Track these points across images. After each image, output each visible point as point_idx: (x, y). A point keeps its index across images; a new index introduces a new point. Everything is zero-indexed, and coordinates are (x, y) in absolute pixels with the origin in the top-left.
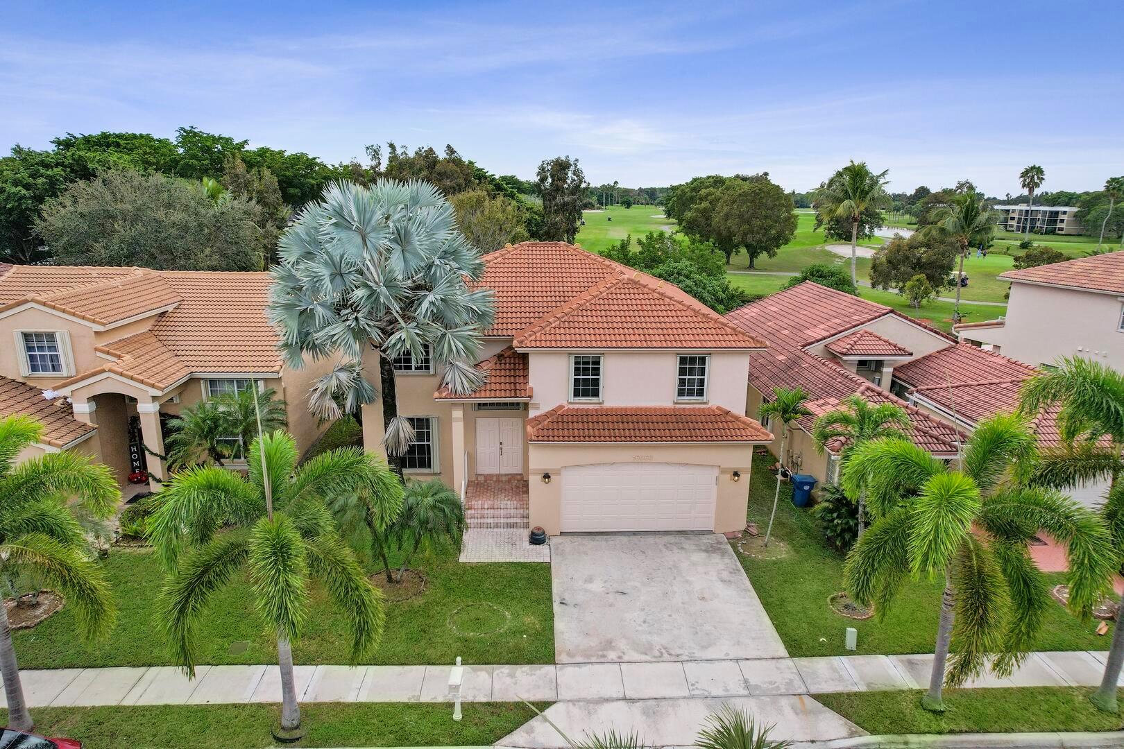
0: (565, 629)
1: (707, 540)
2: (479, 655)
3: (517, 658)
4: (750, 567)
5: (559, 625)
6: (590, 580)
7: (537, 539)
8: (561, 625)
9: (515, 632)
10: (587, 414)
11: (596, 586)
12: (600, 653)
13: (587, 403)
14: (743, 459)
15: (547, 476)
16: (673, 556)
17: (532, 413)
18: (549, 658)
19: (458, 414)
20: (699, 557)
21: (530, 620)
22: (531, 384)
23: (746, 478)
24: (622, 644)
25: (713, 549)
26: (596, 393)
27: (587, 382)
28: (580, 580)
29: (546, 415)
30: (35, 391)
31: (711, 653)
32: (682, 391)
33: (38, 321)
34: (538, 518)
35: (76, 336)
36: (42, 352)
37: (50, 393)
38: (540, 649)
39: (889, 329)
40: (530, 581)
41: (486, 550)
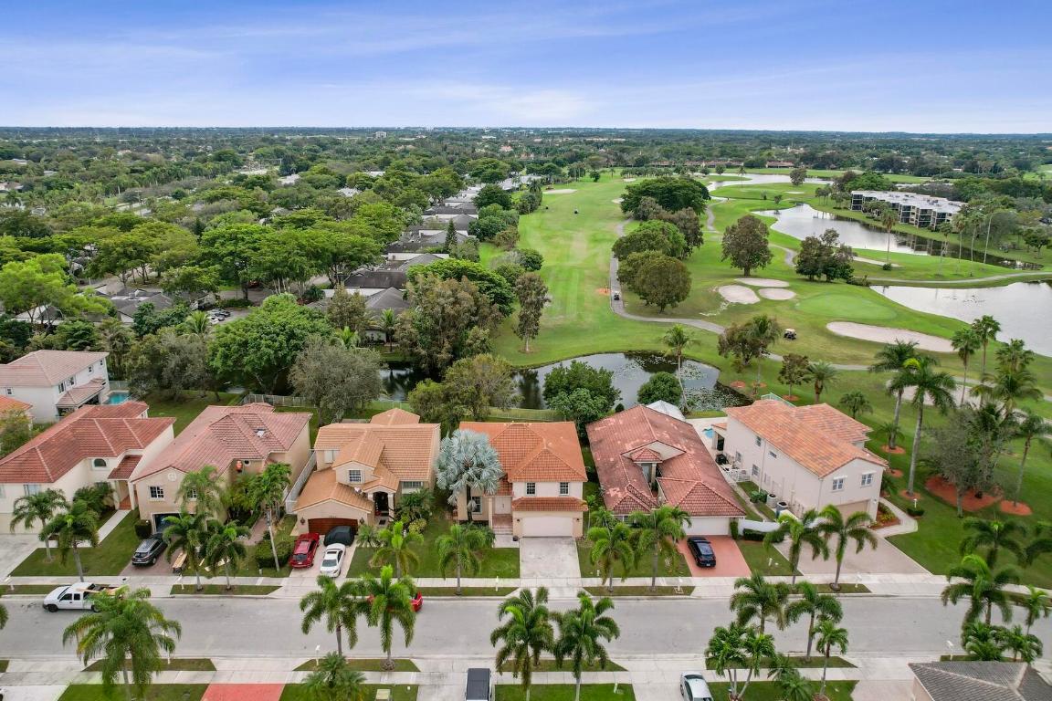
0: (523, 569)
1: (569, 540)
2: (502, 576)
3: (510, 576)
4: (579, 550)
5: (521, 568)
6: (531, 554)
7: (515, 539)
9: (510, 569)
10: (531, 500)
11: (533, 556)
12: (532, 575)
13: (531, 496)
14: (580, 515)
15: (518, 521)
16: (557, 546)
17: (514, 499)
18: (518, 577)
19: (490, 500)
20: (564, 546)
21: (513, 566)
22: (514, 490)
23: (581, 521)
24: (538, 573)
25: (569, 544)
26: (534, 493)
27: (531, 490)
28: (528, 554)
29: (518, 501)
30: (352, 489)
31: (561, 576)
32: (561, 492)
33: (355, 467)
34: (515, 533)
35: (367, 472)
36: (354, 475)
37: (357, 490)
38: (516, 574)
39: (657, 447)
40: (513, 554)
41: (500, 542)
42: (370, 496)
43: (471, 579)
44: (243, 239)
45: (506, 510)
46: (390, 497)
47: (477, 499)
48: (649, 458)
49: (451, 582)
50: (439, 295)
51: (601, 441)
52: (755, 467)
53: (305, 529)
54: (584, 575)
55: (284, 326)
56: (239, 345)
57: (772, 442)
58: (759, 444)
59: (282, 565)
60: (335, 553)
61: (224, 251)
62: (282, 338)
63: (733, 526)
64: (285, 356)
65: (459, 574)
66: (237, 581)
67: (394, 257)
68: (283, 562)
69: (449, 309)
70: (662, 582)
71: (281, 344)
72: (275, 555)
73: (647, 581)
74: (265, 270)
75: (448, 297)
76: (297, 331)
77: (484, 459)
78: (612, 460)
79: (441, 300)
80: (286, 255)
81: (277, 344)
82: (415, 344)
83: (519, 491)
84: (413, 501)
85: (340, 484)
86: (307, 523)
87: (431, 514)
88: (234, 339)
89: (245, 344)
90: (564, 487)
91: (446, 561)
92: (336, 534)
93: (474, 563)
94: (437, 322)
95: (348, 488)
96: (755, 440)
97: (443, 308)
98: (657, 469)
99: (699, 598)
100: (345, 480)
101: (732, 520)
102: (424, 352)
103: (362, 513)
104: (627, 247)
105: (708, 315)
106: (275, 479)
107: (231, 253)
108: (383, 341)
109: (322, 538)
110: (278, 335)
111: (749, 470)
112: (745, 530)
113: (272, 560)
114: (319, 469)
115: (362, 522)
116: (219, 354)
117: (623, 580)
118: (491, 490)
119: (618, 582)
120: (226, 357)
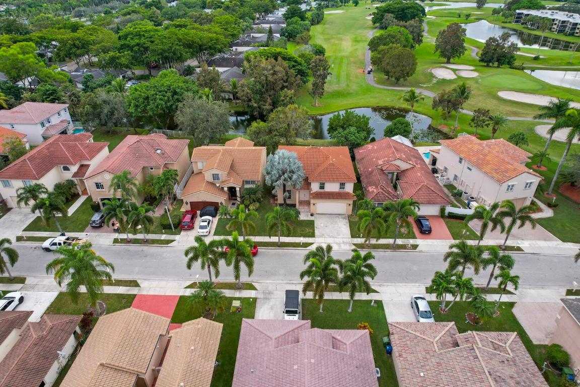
1: (344, 216)
2: (305, 236)
3: (309, 236)
4: (350, 222)
5: (315, 231)
6: (321, 224)
7: (312, 215)
8: (316, 232)
9: (309, 232)
10: (321, 193)
11: (322, 225)
12: (322, 236)
13: (322, 190)
14: (351, 202)
15: (314, 204)
16: (337, 219)
17: (312, 192)
18: (314, 237)
19: (297, 192)
20: (341, 220)
21: (311, 230)
22: (312, 187)
23: (352, 205)
24: (325, 235)
25: (344, 218)
26: (324, 188)
27: (322, 187)
28: (319, 223)
29: (314, 193)
30: (215, 184)
31: (340, 237)
32: (340, 189)
33: (215, 172)
34: (312, 211)
35: (223, 174)
36: (216, 177)
37: (218, 185)
38: (313, 235)
39: (398, 163)
40: (311, 224)
41: (303, 217)
42: (226, 189)
43: (286, 238)
44: (144, 36)
45: (306, 198)
46: (238, 189)
47: (289, 192)
48: (392, 169)
49: (274, 239)
50: (264, 69)
51: (363, 159)
52: (456, 176)
53: (188, 208)
54: (353, 236)
55: (170, 87)
56: (144, 98)
57: (470, 161)
58: (460, 162)
59: (176, 228)
60: (206, 221)
61: (133, 43)
62: (169, 94)
63: (442, 210)
64: (171, 106)
65: (279, 235)
66: (150, 236)
67: (236, 49)
68: (176, 226)
69: (270, 78)
70: (399, 242)
71: (168, 98)
72: (171, 222)
73: (391, 241)
74: (158, 55)
75: (270, 70)
76: (178, 90)
77: (293, 167)
78: (370, 170)
79: (266, 72)
80: (171, 45)
81: (166, 98)
82: (250, 100)
83: (315, 187)
84: (251, 192)
85: (207, 182)
86: (189, 204)
87: (262, 199)
88: (140, 95)
89: (147, 98)
90: (342, 185)
91: (272, 228)
92: (206, 211)
93: (288, 229)
94: (263, 87)
95: (213, 184)
96: (458, 159)
97: (267, 77)
98: (397, 176)
99: (421, 251)
100: (211, 179)
101: (442, 207)
102: (255, 105)
103: (221, 199)
104: (377, 43)
105: (425, 86)
106: (168, 179)
107: (138, 45)
108: (231, 99)
109: (198, 212)
110: (166, 92)
111: (452, 178)
112: (449, 213)
113: (170, 225)
114: (195, 173)
115: (221, 203)
116: (132, 105)
117: (377, 241)
118: (298, 186)
119: (373, 241)
120: (137, 106)
